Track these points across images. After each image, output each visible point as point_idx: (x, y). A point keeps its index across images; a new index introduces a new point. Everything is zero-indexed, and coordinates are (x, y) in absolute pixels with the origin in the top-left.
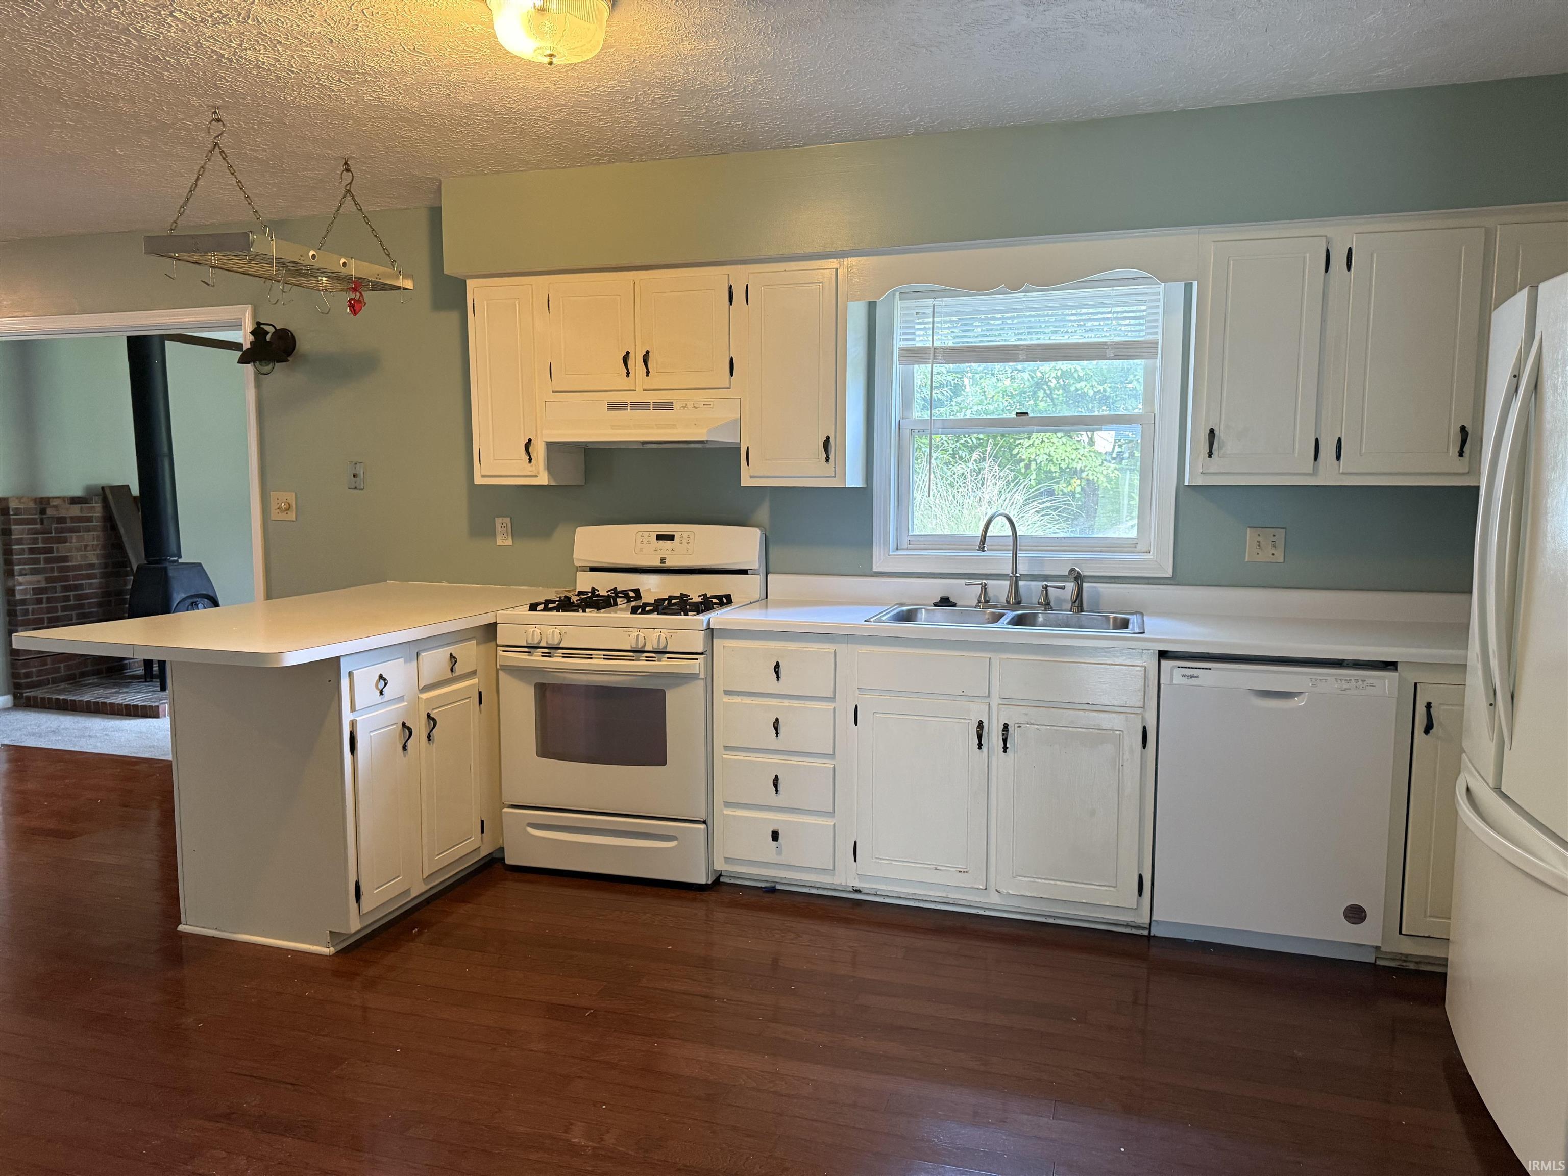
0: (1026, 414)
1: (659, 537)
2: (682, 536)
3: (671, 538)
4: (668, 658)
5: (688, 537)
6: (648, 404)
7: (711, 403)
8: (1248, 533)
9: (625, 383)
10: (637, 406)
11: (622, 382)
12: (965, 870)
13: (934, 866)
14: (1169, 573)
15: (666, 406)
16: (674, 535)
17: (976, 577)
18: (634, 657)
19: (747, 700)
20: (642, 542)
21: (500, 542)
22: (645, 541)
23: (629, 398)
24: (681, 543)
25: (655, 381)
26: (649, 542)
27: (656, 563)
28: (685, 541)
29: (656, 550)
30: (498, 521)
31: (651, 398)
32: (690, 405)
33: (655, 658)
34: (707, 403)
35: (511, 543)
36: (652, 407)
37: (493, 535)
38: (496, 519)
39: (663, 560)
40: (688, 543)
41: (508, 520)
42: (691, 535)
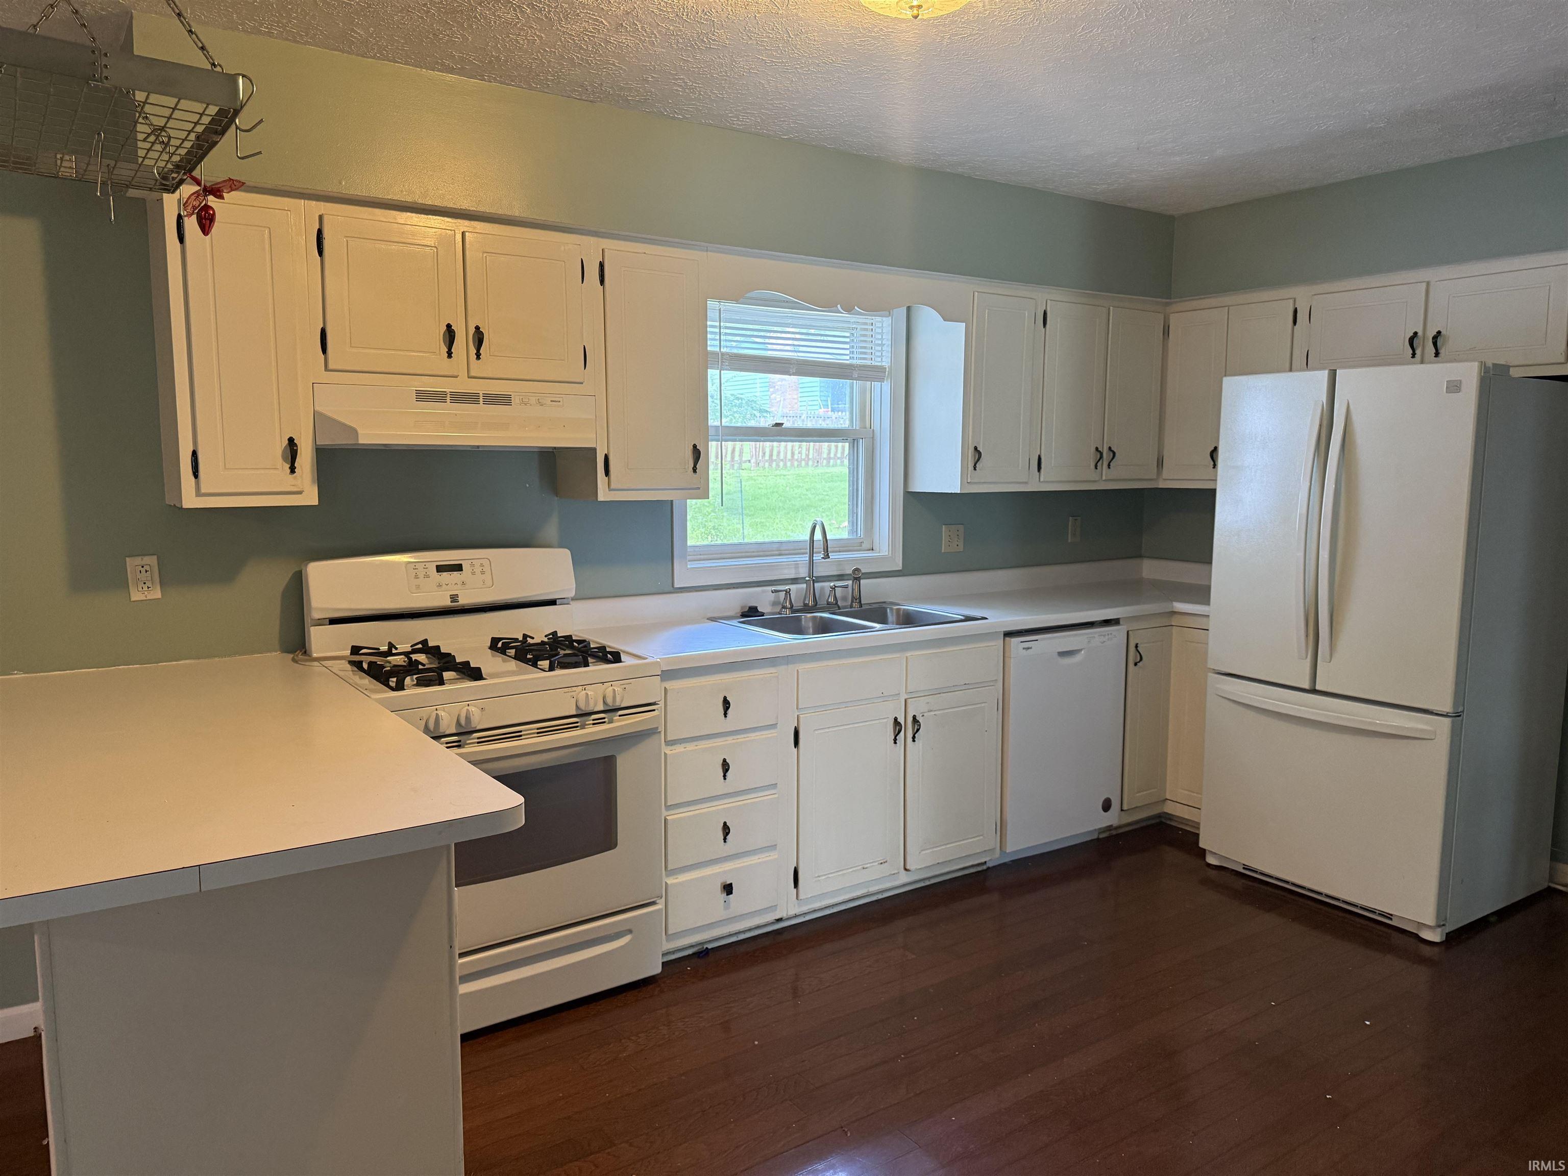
0: (781, 424)
1: (440, 569)
2: (472, 565)
3: (458, 568)
4: (620, 716)
5: (482, 565)
6: (477, 395)
7: (561, 399)
8: (944, 529)
9: (445, 365)
10: (460, 398)
11: (441, 363)
12: (885, 861)
13: (860, 867)
14: (899, 567)
15: (504, 400)
16: (461, 565)
17: (780, 583)
18: (577, 723)
19: (690, 747)
20: (416, 577)
21: (136, 596)
22: (421, 575)
23: (447, 386)
24: (473, 573)
25: (487, 365)
26: (427, 576)
27: (446, 602)
28: (478, 570)
29: (440, 586)
30: (131, 563)
31: (479, 387)
32: (533, 400)
33: (604, 718)
34: (556, 399)
35: (160, 596)
36: (481, 400)
37: (122, 584)
38: (127, 559)
39: (454, 598)
40: (483, 573)
41: (152, 561)
42: (486, 563)
